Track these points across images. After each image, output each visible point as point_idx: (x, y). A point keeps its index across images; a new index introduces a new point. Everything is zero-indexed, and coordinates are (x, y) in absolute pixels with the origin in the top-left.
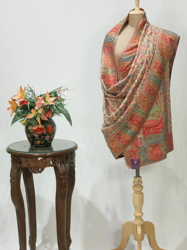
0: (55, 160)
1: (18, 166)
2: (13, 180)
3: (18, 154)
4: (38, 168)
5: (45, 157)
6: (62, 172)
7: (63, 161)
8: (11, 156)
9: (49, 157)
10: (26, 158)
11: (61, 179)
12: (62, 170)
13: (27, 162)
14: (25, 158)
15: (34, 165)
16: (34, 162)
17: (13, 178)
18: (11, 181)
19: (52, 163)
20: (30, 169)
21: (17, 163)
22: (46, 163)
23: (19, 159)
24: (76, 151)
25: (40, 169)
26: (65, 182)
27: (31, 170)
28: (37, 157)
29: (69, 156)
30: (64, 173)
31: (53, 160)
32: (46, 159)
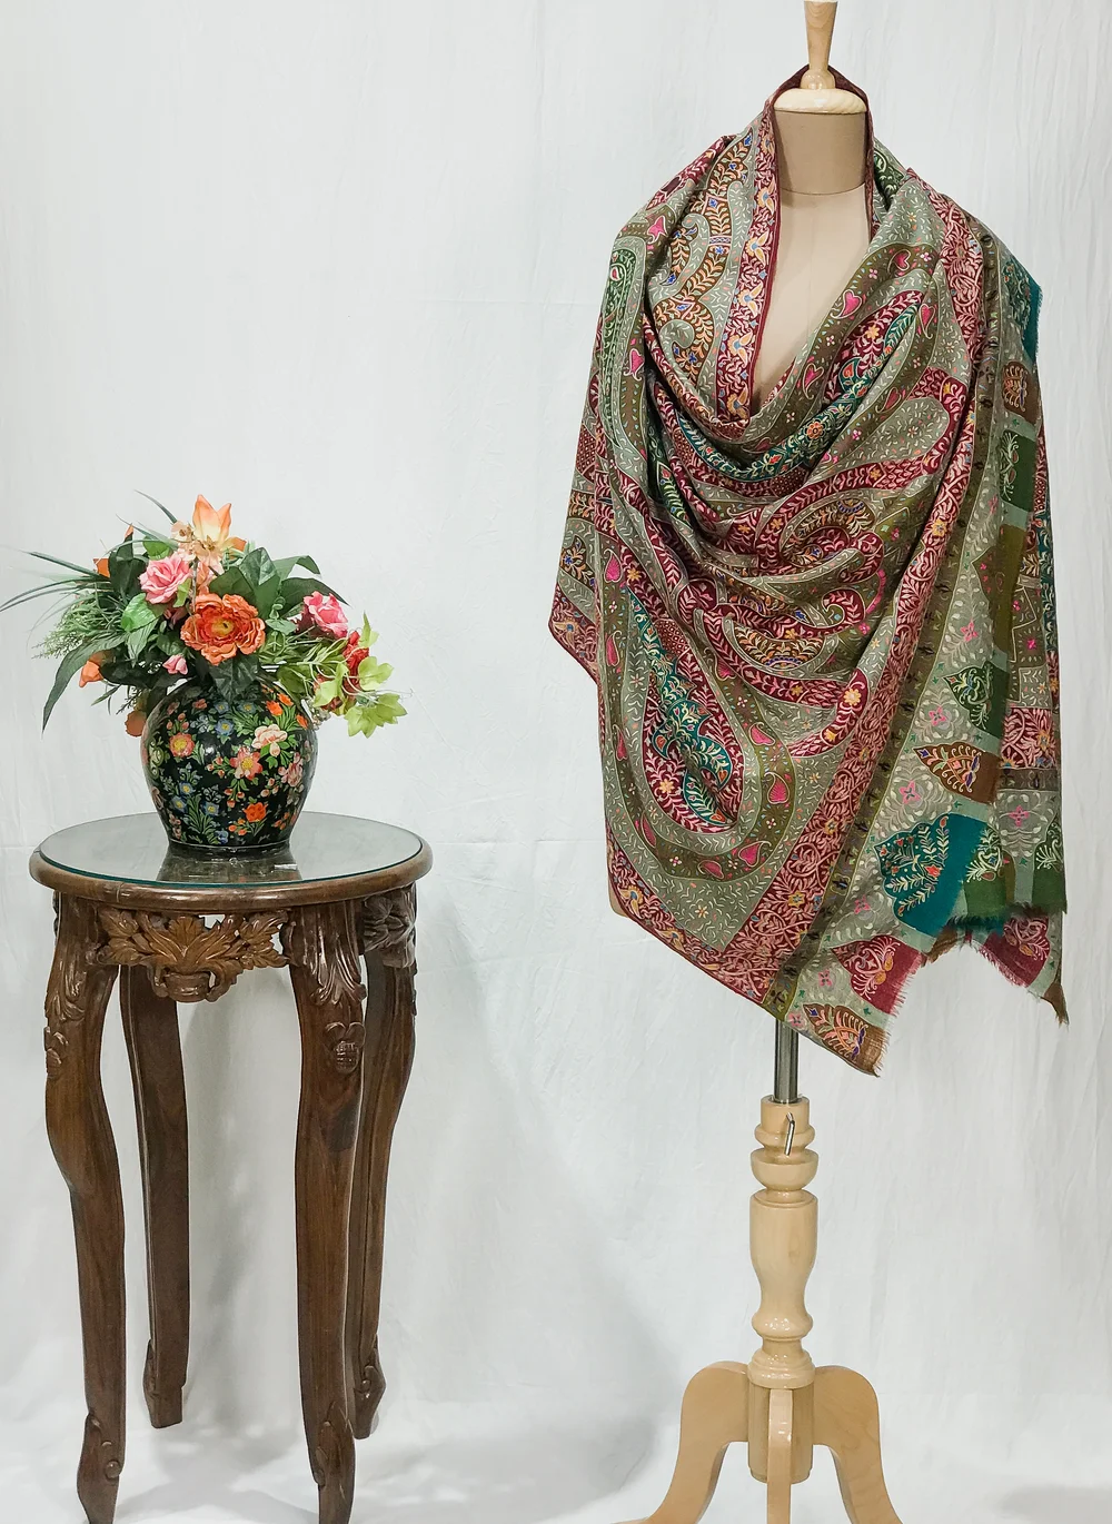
0: (298, 931)
1: (90, 954)
2: (60, 1037)
3: (93, 890)
4: (199, 972)
5: (244, 912)
6: (337, 997)
7: (343, 939)
8: (56, 901)
9: (265, 910)
10: (133, 913)
11: (330, 1039)
12: (339, 985)
13: (139, 938)
14: (127, 916)
15: (177, 954)
16: (181, 939)
17: (65, 1022)
18: (49, 1040)
19: (279, 948)
20: (158, 973)
21: (87, 940)
22: (247, 945)
23: (99, 920)
24: (421, 885)
25: (213, 976)
26: (349, 1054)
27: (163, 980)
28: (194, 910)
29: (380, 913)
30: (349, 1005)
31: (290, 931)
32: (245, 925)
